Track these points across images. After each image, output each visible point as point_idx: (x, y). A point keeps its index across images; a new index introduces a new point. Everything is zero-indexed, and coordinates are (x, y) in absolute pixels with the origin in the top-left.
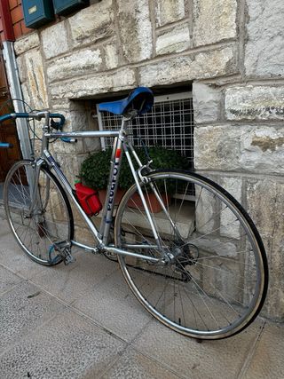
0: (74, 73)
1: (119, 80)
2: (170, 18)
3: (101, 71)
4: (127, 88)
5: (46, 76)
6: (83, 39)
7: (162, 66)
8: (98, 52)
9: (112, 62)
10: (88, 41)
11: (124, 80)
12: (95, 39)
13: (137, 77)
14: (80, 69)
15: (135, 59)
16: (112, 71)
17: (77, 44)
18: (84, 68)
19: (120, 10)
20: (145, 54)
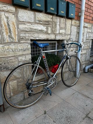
0: (35, 31)
1: (51, 37)
2: (62, 27)
3: (46, 33)
4: (53, 39)
5: (18, 28)
6: (40, 21)
7: (60, 36)
8: (45, 27)
9: (49, 32)
10: (41, 23)
11: (52, 37)
12: (45, 23)
13: (55, 37)
14: (38, 30)
15: (55, 33)
16: (49, 34)
17: (37, 22)
18: (40, 30)
19: (54, 20)
20: (58, 32)
